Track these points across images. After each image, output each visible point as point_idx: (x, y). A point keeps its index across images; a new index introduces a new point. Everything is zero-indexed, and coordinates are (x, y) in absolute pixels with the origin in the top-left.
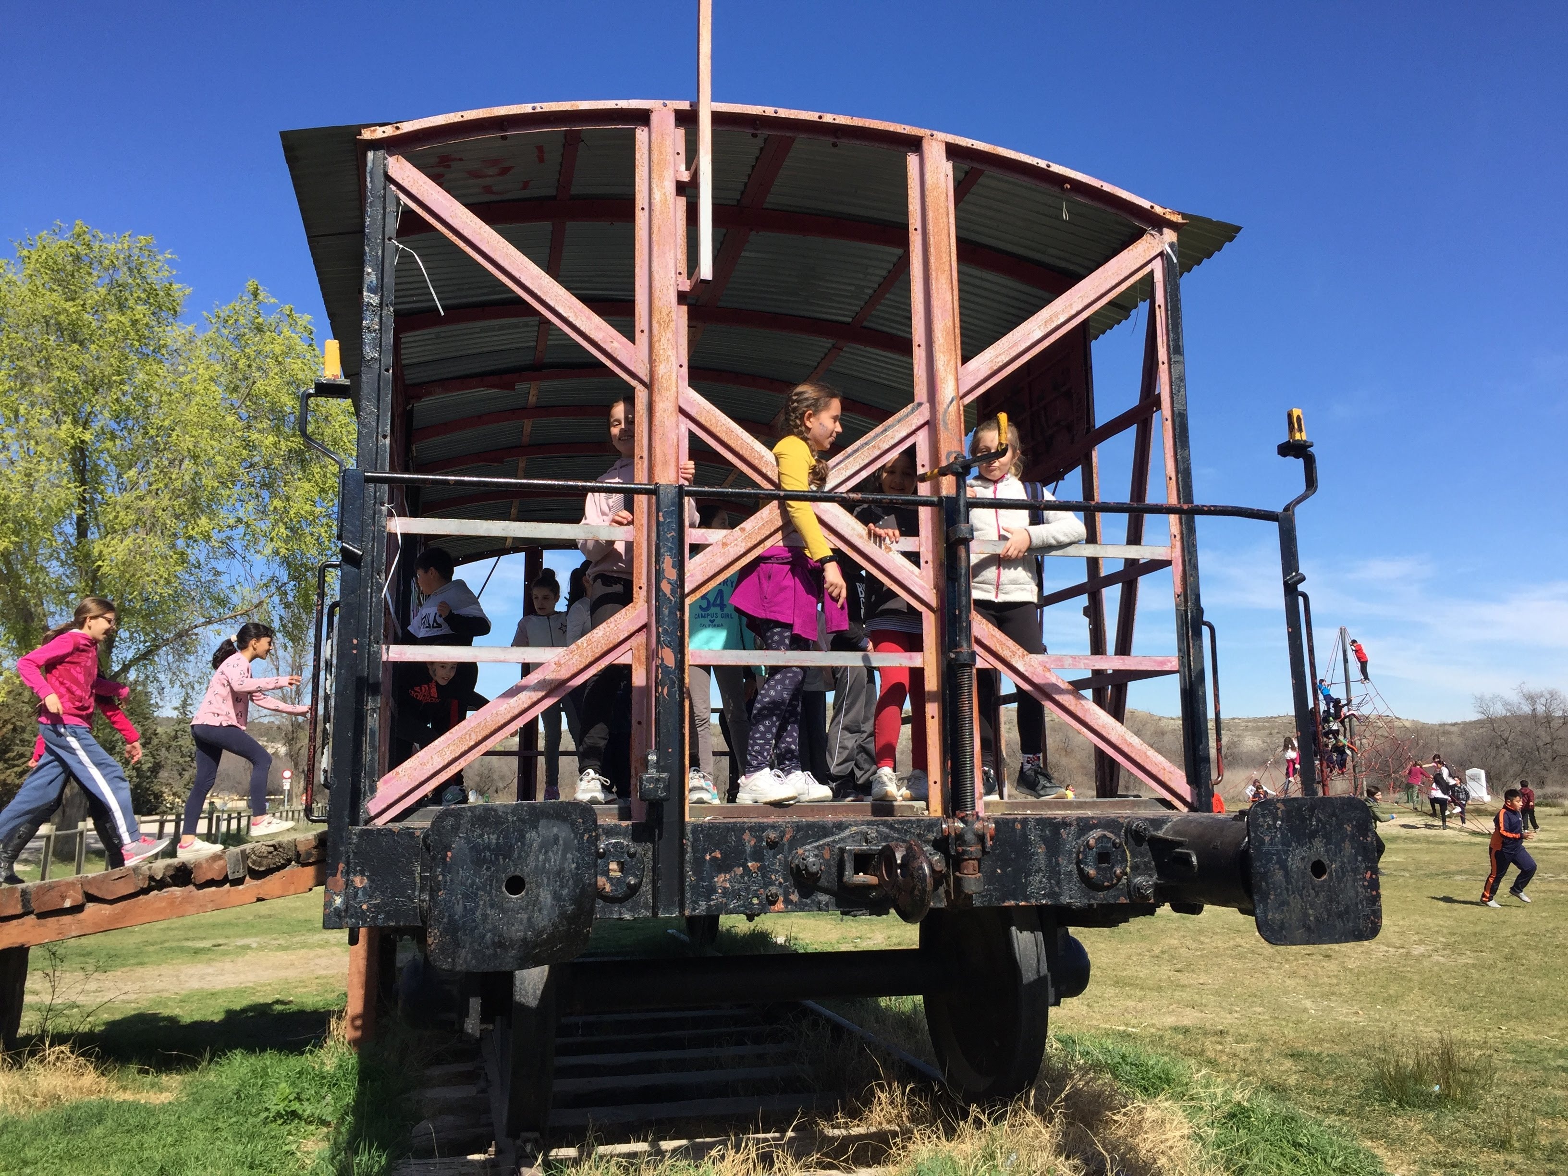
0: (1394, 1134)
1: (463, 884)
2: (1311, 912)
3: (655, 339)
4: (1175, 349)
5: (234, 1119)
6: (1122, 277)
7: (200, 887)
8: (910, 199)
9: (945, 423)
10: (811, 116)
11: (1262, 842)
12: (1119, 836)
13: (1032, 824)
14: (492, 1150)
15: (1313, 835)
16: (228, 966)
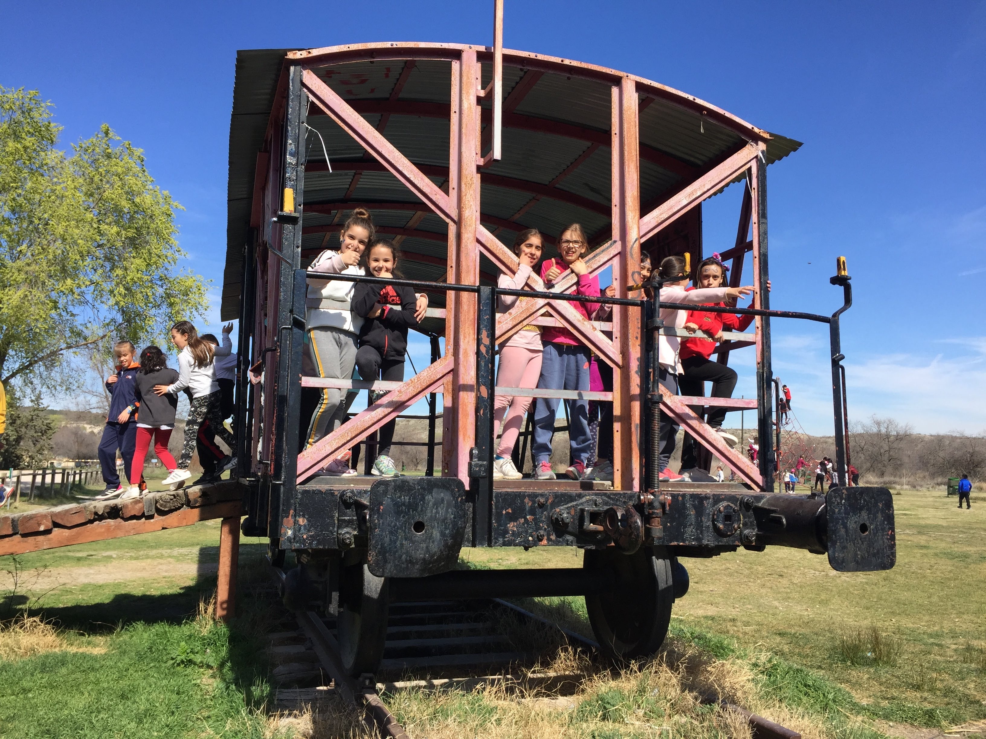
0: (854, 680)
1: (389, 525)
2: (859, 553)
3: (463, 194)
4: (763, 215)
5: (152, 665)
6: (734, 170)
7: (126, 520)
8: (613, 115)
9: (632, 255)
10: (557, 60)
11: (834, 512)
12: (736, 506)
13: (688, 497)
14: (332, 684)
15: (861, 509)
16: (103, 569)
